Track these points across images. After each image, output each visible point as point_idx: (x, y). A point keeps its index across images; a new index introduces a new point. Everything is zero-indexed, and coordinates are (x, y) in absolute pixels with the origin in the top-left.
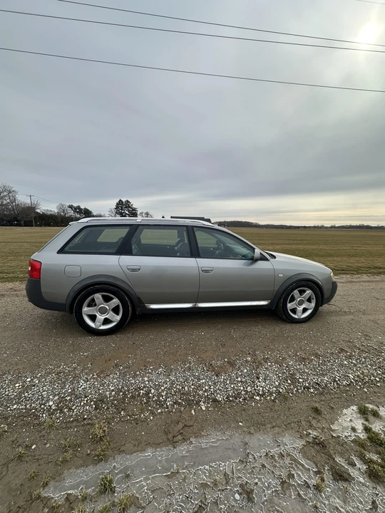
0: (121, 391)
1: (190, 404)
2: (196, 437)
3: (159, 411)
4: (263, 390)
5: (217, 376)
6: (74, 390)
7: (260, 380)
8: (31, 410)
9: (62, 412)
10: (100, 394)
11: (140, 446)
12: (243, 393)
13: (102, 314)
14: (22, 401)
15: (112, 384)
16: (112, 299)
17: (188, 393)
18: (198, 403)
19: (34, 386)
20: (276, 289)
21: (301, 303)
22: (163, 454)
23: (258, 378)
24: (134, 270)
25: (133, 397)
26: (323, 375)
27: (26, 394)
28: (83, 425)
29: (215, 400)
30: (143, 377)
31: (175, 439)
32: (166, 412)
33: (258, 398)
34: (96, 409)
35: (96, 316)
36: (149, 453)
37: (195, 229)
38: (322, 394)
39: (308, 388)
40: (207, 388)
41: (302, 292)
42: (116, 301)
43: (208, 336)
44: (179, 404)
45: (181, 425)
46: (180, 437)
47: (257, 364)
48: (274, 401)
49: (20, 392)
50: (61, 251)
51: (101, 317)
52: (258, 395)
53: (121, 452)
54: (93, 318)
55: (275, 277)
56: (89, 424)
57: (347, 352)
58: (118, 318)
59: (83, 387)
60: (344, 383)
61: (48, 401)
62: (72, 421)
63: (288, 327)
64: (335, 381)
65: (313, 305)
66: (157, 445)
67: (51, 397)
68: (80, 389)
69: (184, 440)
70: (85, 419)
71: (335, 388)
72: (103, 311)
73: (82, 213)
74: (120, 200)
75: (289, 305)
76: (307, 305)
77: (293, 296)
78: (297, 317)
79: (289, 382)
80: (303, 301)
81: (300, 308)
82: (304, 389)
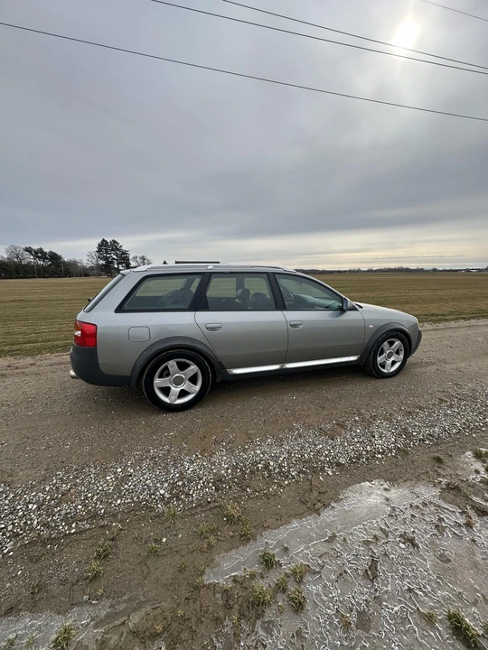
0: (237, 468)
1: (315, 471)
2: (335, 502)
3: (286, 482)
4: (382, 448)
5: (332, 439)
6: (182, 474)
7: (376, 438)
8: (141, 503)
9: (178, 499)
10: (215, 474)
11: (282, 520)
13: (178, 385)
14: (125, 494)
15: (223, 462)
16: (188, 366)
17: (310, 461)
18: (322, 469)
19: (131, 476)
20: (367, 341)
21: (390, 355)
22: (310, 523)
23: (374, 437)
24: (213, 329)
25: (252, 472)
26: (433, 426)
27: (126, 486)
28: (210, 509)
29: (338, 464)
30: (254, 450)
31: (316, 507)
32: (293, 483)
33: (379, 456)
34: (217, 490)
35: (169, 389)
36: (295, 524)
37: (277, 276)
38: (437, 444)
39: (424, 440)
40: (326, 452)
41: (391, 344)
42: (193, 368)
43: (300, 399)
44: (304, 473)
45: (315, 494)
46: (319, 505)
47: (367, 423)
48: (395, 457)
49: (117, 485)
50: (120, 309)
51: (175, 390)
52: (379, 453)
53: (265, 528)
54: (166, 391)
55: (365, 327)
56: (216, 507)
57: (447, 402)
58: (197, 388)
59: (191, 469)
60: (454, 431)
61: (157, 489)
62: (196, 507)
63: (380, 383)
64: (446, 431)
65: (402, 356)
66: (300, 516)
67: (158, 485)
68: (189, 472)
69: (325, 506)
70: (209, 502)
71: (447, 438)
72: (178, 382)
73: (47, 258)
74: (103, 240)
75: (379, 359)
76: (395, 358)
77: (383, 349)
78: (387, 372)
79: (404, 436)
80: (392, 353)
81: (389, 362)
82: (420, 441)
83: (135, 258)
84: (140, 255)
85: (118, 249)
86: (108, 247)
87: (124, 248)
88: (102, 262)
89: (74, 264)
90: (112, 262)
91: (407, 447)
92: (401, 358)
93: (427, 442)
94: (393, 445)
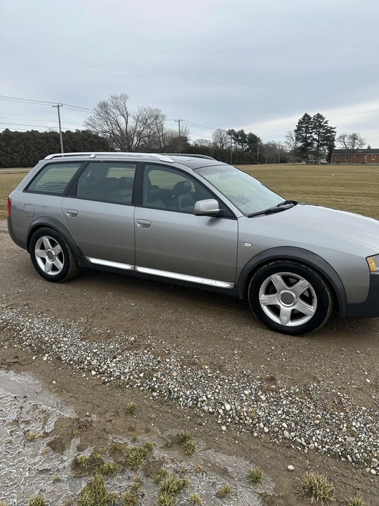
2: (14, 371)
4: (106, 369)
5: (81, 340)
7: (115, 360)
12: (86, 362)
13: (50, 259)
16: (56, 244)
23: (115, 358)
24: (72, 215)
25: (10, 330)
29: (59, 358)
32: (18, 348)
33: (94, 373)
39: (154, 390)
40: (62, 345)
41: (289, 280)
42: (59, 247)
43: (136, 308)
48: (104, 383)
51: (49, 262)
54: (44, 261)
55: (238, 246)
58: (62, 266)
60: (206, 408)
65: (313, 308)
69: (7, 369)
71: (186, 406)
72: (50, 256)
73: (246, 142)
74: (306, 115)
75: (263, 297)
76: (301, 306)
77: (271, 284)
78: (280, 323)
79: (142, 375)
80: (293, 296)
81: (286, 309)
82: (149, 388)
83: (343, 137)
84: (350, 133)
85: (321, 126)
86: (310, 124)
87: (329, 125)
88: (300, 144)
89: (271, 148)
90: (311, 144)
91: (128, 384)
92: (311, 310)
93: (155, 394)
94: (118, 374)
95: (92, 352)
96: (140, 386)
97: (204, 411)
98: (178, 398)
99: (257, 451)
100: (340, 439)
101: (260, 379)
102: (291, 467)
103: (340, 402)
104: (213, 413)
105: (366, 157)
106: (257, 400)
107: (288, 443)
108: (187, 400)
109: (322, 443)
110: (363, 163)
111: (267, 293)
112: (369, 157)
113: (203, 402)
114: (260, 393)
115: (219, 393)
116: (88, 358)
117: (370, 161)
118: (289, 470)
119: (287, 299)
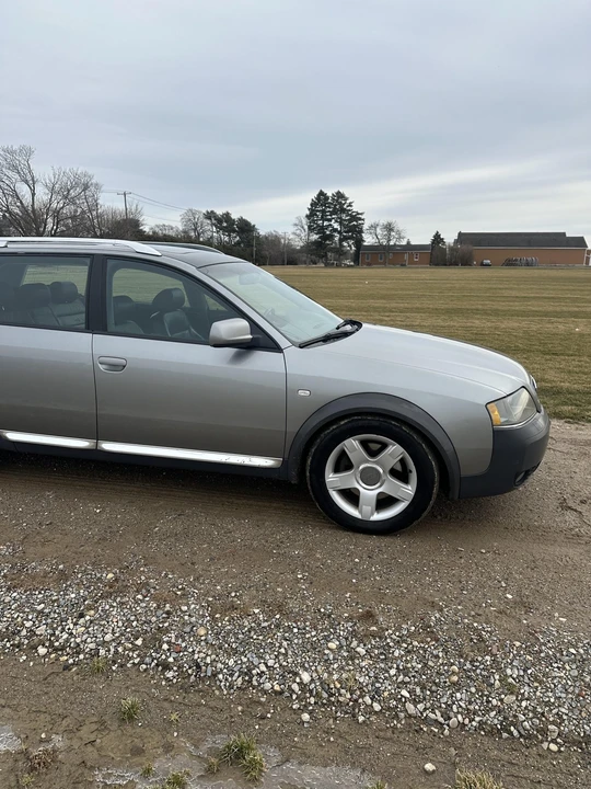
4: (67, 640)
7: (82, 621)
12: (24, 633)
23: (82, 615)
33: (43, 651)
39: (167, 667)
48: (67, 667)
55: (287, 395)
60: (268, 686)
65: (410, 489)
71: (231, 687)
73: (234, 231)
74: (321, 193)
75: (331, 478)
76: (390, 486)
77: (343, 454)
78: (359, 516)
79: (139, 642)
80: (379, 472)
81: (369, 493)
82: (157, 665)
83: (374, 227)
84: (383, 221)
85: (343, 211)
86: (327, 207)
87: (355, 208)
88: (315, 237)
89: (273, 241)
90: (331, 237)
91: (114, 662)
92: (408, 491)
93: (170, 674)
94: (92, 646)
95: (34, 610)
96: (139, 664)
97: (265, 692)
98: (214, 675)
99: (368, 748)
100: (494, 702)
101: (350, 619)
102: (429, 767)
103: (481, 640)
104: (281, 693)
105: (406, 257)
106: (353, 656)
107: (416, 724)
108: (231, 675)
109: (469, 713)
110: (403, 265)
111: (337, 470)
112: (411, 256)
113: (260, 675)
114: (355, 643)
115: (286, 655)
116: (28, 624)
117: (412, 262)
118: (426, 772)
119: (370, 478)
